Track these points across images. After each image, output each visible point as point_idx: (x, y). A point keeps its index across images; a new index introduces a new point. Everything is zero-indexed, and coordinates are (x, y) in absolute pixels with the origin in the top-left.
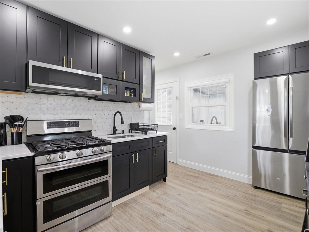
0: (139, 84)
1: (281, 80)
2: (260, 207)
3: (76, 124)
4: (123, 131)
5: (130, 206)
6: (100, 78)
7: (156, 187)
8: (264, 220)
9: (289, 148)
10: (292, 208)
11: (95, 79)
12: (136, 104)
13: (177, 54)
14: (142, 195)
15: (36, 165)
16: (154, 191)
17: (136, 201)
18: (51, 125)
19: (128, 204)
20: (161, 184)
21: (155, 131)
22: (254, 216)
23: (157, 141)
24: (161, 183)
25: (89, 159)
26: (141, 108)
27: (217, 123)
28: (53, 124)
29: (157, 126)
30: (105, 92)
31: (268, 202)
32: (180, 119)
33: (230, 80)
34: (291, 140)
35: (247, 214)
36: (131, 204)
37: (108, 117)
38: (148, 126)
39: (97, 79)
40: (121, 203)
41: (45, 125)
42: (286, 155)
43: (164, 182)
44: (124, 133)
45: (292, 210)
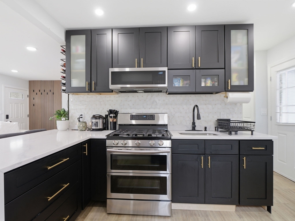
0: (225, 68)
3: (152, 118)
4: (206, 128)
5: (196, 218)
6: (165, 71)
7: (248, 212)
11: (160, 73)
12: (222, 95)
14: (220, 213)
15: (107, 146)
16: (240, 217)
17: (207, 216)
18: (133, 117)
19: (195, 215)
20: (260, 212)
21: (250, 132)
24: (262, 211)
25: (146, 150)
26: (229, 100)
28: (134, 116)
29: (253, 124)
30: (177, 84)
36: (199, 216)
37: (188, 111)
38: (239, 124)
39: (162, 73)
40: (189, 210)
41: (129, 116)
43: (268, 213)
44: (207, 131)
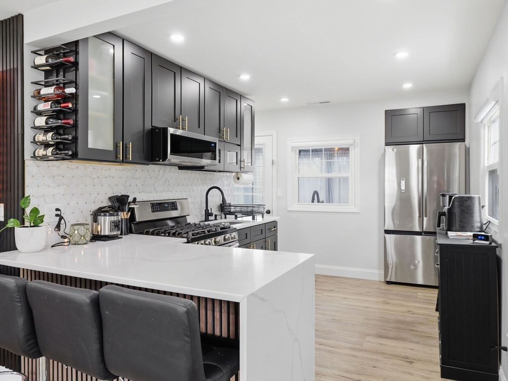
0: (240, 145)
1: (414, 149)
2: (397, 298)
3: (174, 206)
4: (216, 216)
6: (216, 143)
8: (403, 306)
9: (424, 230)
10: (428, 295)
11: (212, 145)
13: (285, 100)
18: (154, 208)
22: (392, 304)
23: (269, 229)
26: (241, 181)
27: (318, 201)
28: (155, 206)
31: (404, 293)
32: (278, 196)
33: (354, 142)
34: (425, 219)
35: (386, 304)
42: (419, 238)
44: (217, 219)
45: (427, 296)
